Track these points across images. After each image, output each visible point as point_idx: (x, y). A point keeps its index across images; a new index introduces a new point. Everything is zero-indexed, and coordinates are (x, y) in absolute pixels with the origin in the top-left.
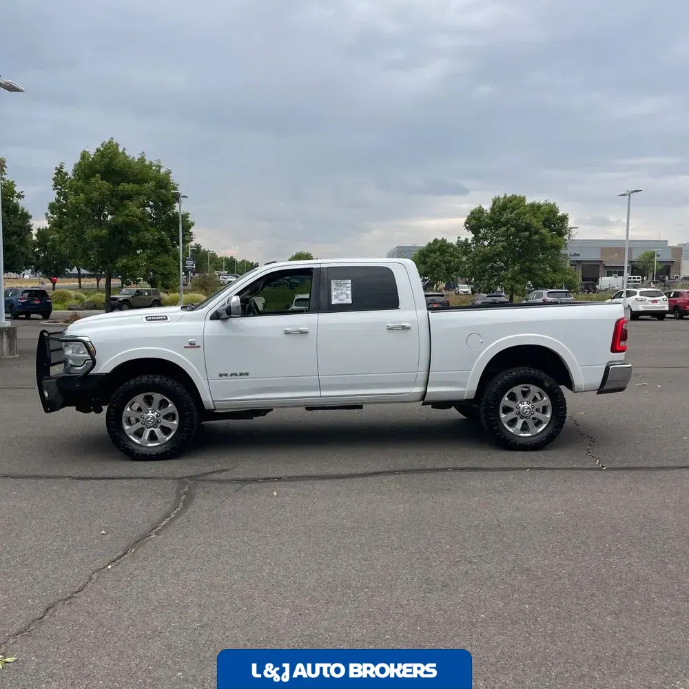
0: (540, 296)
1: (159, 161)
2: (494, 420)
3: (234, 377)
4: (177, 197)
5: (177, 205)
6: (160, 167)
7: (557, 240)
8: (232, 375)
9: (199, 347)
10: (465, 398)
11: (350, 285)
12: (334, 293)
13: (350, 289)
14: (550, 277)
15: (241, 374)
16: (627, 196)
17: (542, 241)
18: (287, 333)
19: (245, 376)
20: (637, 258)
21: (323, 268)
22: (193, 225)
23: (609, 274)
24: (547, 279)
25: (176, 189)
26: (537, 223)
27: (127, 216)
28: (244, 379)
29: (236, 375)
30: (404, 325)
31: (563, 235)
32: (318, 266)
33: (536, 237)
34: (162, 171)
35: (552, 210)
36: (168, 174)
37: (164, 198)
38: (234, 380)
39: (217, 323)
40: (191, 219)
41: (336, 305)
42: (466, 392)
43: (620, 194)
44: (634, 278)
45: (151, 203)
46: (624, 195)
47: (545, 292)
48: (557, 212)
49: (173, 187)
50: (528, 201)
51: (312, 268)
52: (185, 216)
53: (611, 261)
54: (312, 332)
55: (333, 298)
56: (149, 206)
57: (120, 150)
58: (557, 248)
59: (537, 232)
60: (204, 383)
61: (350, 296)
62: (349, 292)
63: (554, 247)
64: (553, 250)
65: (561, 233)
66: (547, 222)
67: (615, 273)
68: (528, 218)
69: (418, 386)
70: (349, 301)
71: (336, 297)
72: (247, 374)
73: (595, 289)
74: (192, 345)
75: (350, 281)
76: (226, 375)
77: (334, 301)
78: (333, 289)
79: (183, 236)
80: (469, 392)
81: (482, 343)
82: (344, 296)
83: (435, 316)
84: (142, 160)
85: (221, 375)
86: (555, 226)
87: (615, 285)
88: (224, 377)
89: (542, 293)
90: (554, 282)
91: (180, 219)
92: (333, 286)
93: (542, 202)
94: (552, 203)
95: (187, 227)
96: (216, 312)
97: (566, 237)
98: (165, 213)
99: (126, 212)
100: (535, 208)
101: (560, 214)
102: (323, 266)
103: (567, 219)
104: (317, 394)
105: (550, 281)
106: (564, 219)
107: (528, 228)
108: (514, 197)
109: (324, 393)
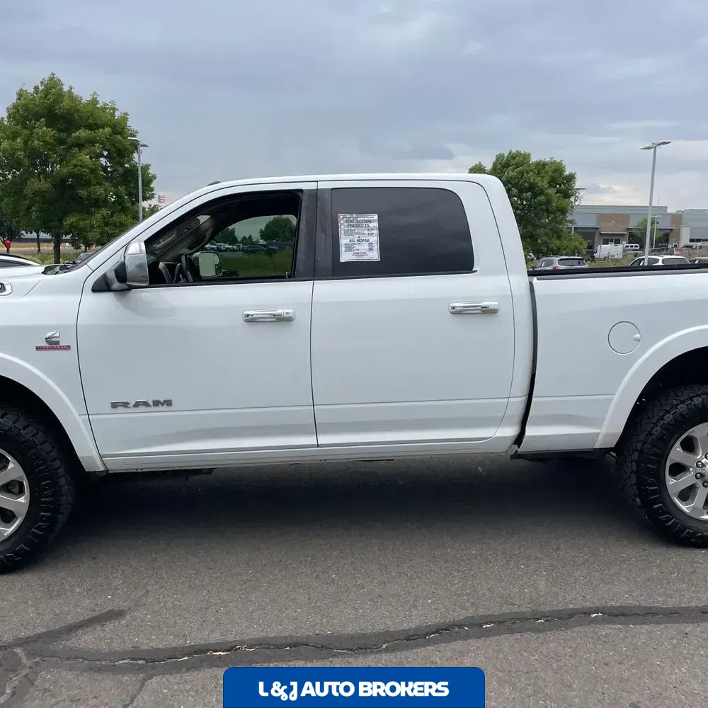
0: (550, 263)
1: (112, 102)
2: (654, 492)
3: (142, 408)
4: (135, 146)
5: (135, 155)
6: (114, 109)
7: (563, 202)
8: (137, 405)
9: (68, 348)
10: (597, 446)
11: (375, 224)
12: (344, 241)
13: (375, 232)
14: (555, 243)
15: (156, 403)
16: (653, 149)
17: (548, 202)
18: (250, 320)
19: (165, 408)
20: (636, 225)
21: (323, 190)
22: (155, 178)
23: (606, 242)
24: (551, 246)
25: (135, 136)
26: (542, 183)
27: (75, 166)
28: (162, 413)
29: (146, 404)
30: (485, 304)
31: (569, 197)
32: (313, 186)
33: (542, 198)
34: (117, 115)
35: (558, 169)
36: (125, 118)
37: (120, 147)
38: (142, 414)
39: (107, 299)
40: (151, 171)
41: (347, 264)
42: (601, 437)
43: (644, 146)
44: (632, 246)
45: (105, 153)
46: (648, 148)
47: (556, 259)
48: (564, 171)
49: (132, 134)
50: (534, 159)
51: (301, 191)
52: (146, 168)
53: (608, 228)
54: (302, 319)
55: (342, 249)
56: (103, 156)
57: (66, 89)
58: (563, 211)
59: (542, 192)
60: (80, 420)
61: (376, 247)
62: (375, 239)
63: (559, 210)
64: (558, 213)
65: (567, 194)
66: (553, 182)
67: (611, 241)
68: (532, 177)
69: (507, 425)
70: (374, 256)
71: (349, 248)
72: (169, 403)
73: (593, 257)
74: (53, 344)
75: (376, 217)
76: (125, 405)
77: (345, 257)
78: (342, 233)
79: (143, 192)
80: (607, 435)
81: (638, 340)
82: (365, 246)
83: (543, 286)
84: (94, 101)
85: (114, 405)
86: (560, 186)
87: (615, 254)
88: (120, 409)
89: (552, 261)
90: (559, 249)
91: (140, 172)
92: (343, 227)
93: (548, 160)
94: (558, 161)
95: (148, 182)
96: (104, 277)
97: (572, 199)
98: (122, 165)
99: (74, 162)
100: (541, 166)
101: (567, 173)
102: (322, 186)
103: (574, 178)
104: (311, 440)
105: (555, 248)
106: (571, 178)
107: (532, 188)
108: (518, 154)
109: (324, 439)
